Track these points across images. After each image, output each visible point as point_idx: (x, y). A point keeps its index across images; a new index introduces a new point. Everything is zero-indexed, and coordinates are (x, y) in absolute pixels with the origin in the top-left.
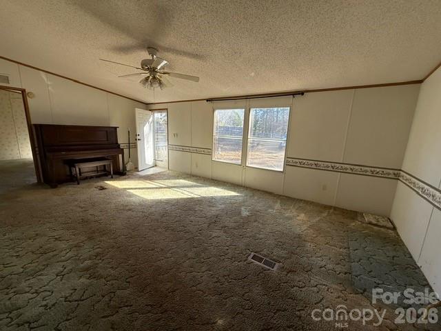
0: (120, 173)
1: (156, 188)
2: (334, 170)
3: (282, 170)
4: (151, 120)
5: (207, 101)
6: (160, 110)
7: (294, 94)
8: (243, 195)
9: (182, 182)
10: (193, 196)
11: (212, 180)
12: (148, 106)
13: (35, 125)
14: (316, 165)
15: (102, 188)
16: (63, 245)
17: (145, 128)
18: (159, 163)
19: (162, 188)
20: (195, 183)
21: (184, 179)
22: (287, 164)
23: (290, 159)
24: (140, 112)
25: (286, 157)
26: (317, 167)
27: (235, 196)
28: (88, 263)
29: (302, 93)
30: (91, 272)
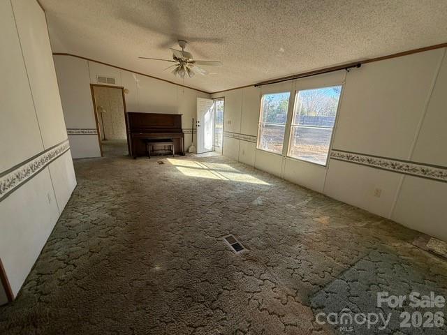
0: (181, 153)
1: (199, 169)
2: (395, 169)
3: (324, 164)
4: (212, 108)
5: (256, 86)
6: (220, 98)
7: (347, 67)
8: (273, 185)
9: (225, 166)
10: (223, 178)
11: (255, 168)
12: (210, 95)
13: (129, 113)
14: (370, 162)
15: (162, 163)
16: (112, 193)
17: (205, 116)
18: (217, 149)
19: (203, 169)
20: (234, 169)
21: (228, 164)
22: (331, 157)
23: (335, 152)
24: (201, 101)
25: (332, 149)
26: (370, 164)
27: (263, 185)
28: (116, 206)
29: (358, 65)
30: (113, 212)
